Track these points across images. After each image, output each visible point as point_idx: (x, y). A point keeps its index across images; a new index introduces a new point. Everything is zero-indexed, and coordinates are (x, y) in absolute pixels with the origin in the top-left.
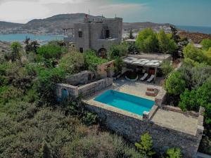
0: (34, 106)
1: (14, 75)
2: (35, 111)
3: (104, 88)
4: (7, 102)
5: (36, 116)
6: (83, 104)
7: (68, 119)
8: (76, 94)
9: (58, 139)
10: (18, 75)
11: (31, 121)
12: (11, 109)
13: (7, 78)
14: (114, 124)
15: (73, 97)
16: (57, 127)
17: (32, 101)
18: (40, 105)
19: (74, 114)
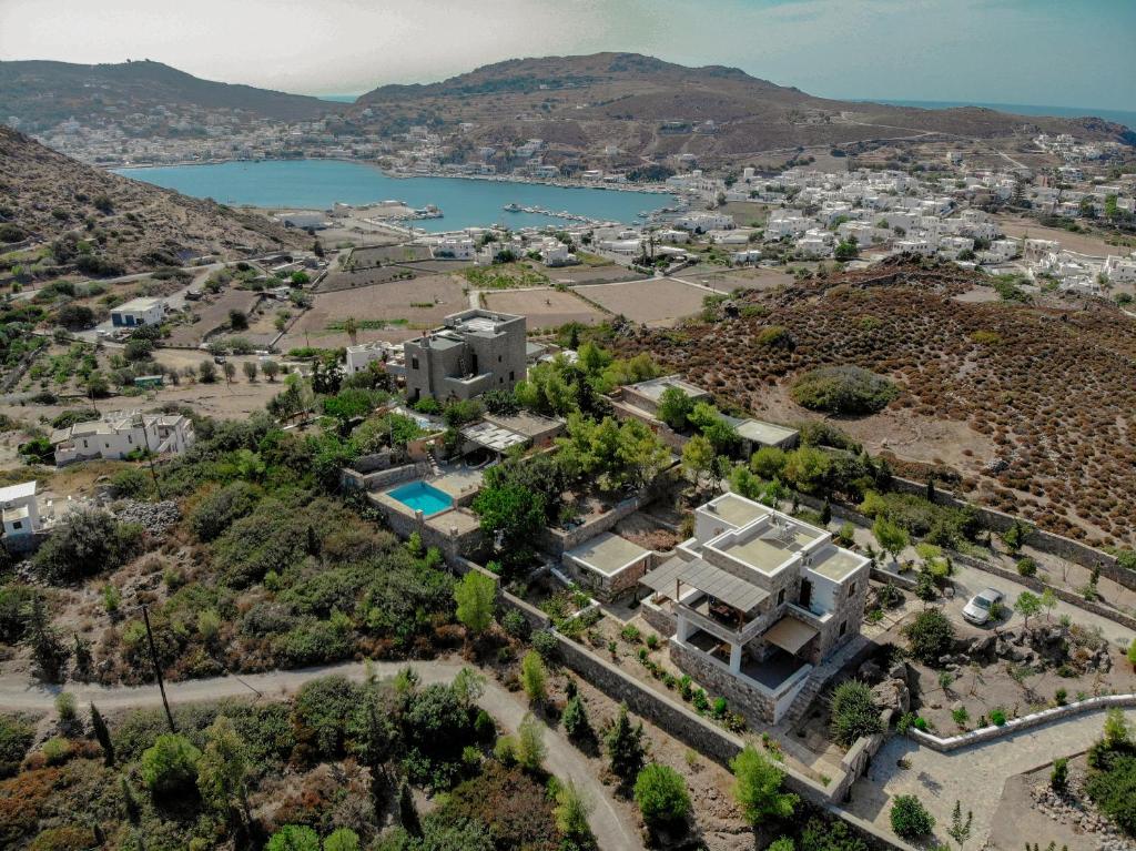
0: (309, 493)
1: (288, 450)
2: (310, 500)
3: (410, 479)
4: (278, 486)
5: (311, 505)
6: (366, 498)
7: (344, 511)
8: (361, 484)
9: (327, 528)
10: (294, 451)
11: (304, 509)
12: (284, 496)
13: (280, 453)
14: (394, 522)
15: (356, 487)
16: (331, 519)
17: (308, 488)
18: (318, 493)
19: (352, 507)
